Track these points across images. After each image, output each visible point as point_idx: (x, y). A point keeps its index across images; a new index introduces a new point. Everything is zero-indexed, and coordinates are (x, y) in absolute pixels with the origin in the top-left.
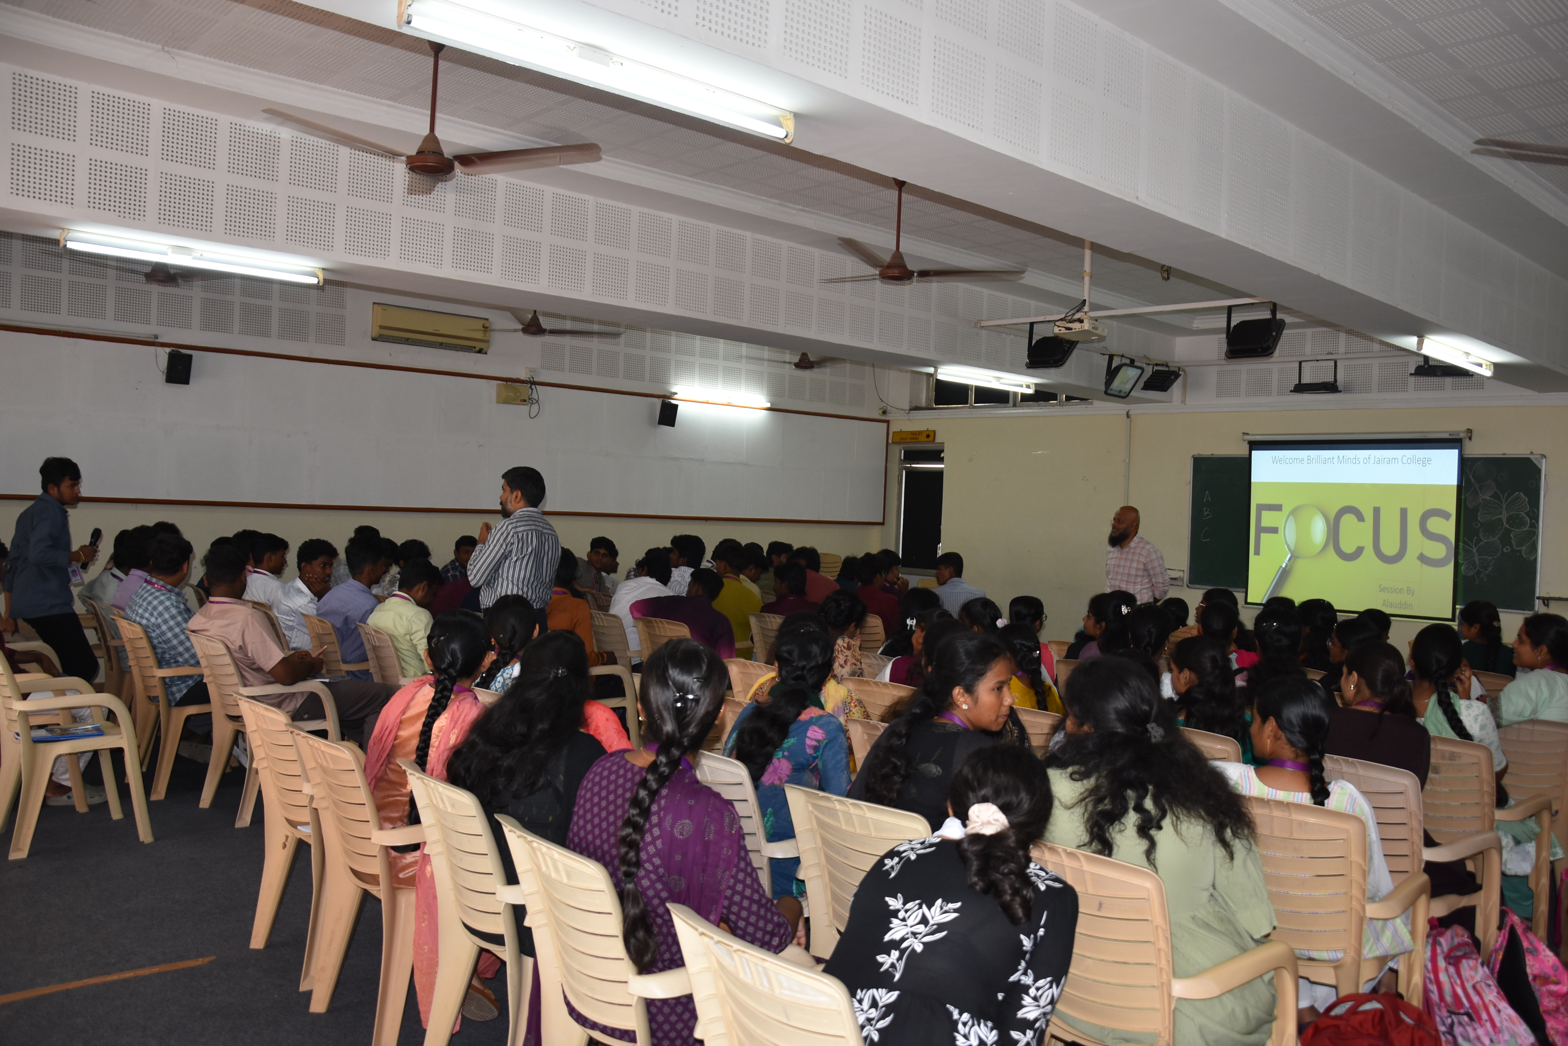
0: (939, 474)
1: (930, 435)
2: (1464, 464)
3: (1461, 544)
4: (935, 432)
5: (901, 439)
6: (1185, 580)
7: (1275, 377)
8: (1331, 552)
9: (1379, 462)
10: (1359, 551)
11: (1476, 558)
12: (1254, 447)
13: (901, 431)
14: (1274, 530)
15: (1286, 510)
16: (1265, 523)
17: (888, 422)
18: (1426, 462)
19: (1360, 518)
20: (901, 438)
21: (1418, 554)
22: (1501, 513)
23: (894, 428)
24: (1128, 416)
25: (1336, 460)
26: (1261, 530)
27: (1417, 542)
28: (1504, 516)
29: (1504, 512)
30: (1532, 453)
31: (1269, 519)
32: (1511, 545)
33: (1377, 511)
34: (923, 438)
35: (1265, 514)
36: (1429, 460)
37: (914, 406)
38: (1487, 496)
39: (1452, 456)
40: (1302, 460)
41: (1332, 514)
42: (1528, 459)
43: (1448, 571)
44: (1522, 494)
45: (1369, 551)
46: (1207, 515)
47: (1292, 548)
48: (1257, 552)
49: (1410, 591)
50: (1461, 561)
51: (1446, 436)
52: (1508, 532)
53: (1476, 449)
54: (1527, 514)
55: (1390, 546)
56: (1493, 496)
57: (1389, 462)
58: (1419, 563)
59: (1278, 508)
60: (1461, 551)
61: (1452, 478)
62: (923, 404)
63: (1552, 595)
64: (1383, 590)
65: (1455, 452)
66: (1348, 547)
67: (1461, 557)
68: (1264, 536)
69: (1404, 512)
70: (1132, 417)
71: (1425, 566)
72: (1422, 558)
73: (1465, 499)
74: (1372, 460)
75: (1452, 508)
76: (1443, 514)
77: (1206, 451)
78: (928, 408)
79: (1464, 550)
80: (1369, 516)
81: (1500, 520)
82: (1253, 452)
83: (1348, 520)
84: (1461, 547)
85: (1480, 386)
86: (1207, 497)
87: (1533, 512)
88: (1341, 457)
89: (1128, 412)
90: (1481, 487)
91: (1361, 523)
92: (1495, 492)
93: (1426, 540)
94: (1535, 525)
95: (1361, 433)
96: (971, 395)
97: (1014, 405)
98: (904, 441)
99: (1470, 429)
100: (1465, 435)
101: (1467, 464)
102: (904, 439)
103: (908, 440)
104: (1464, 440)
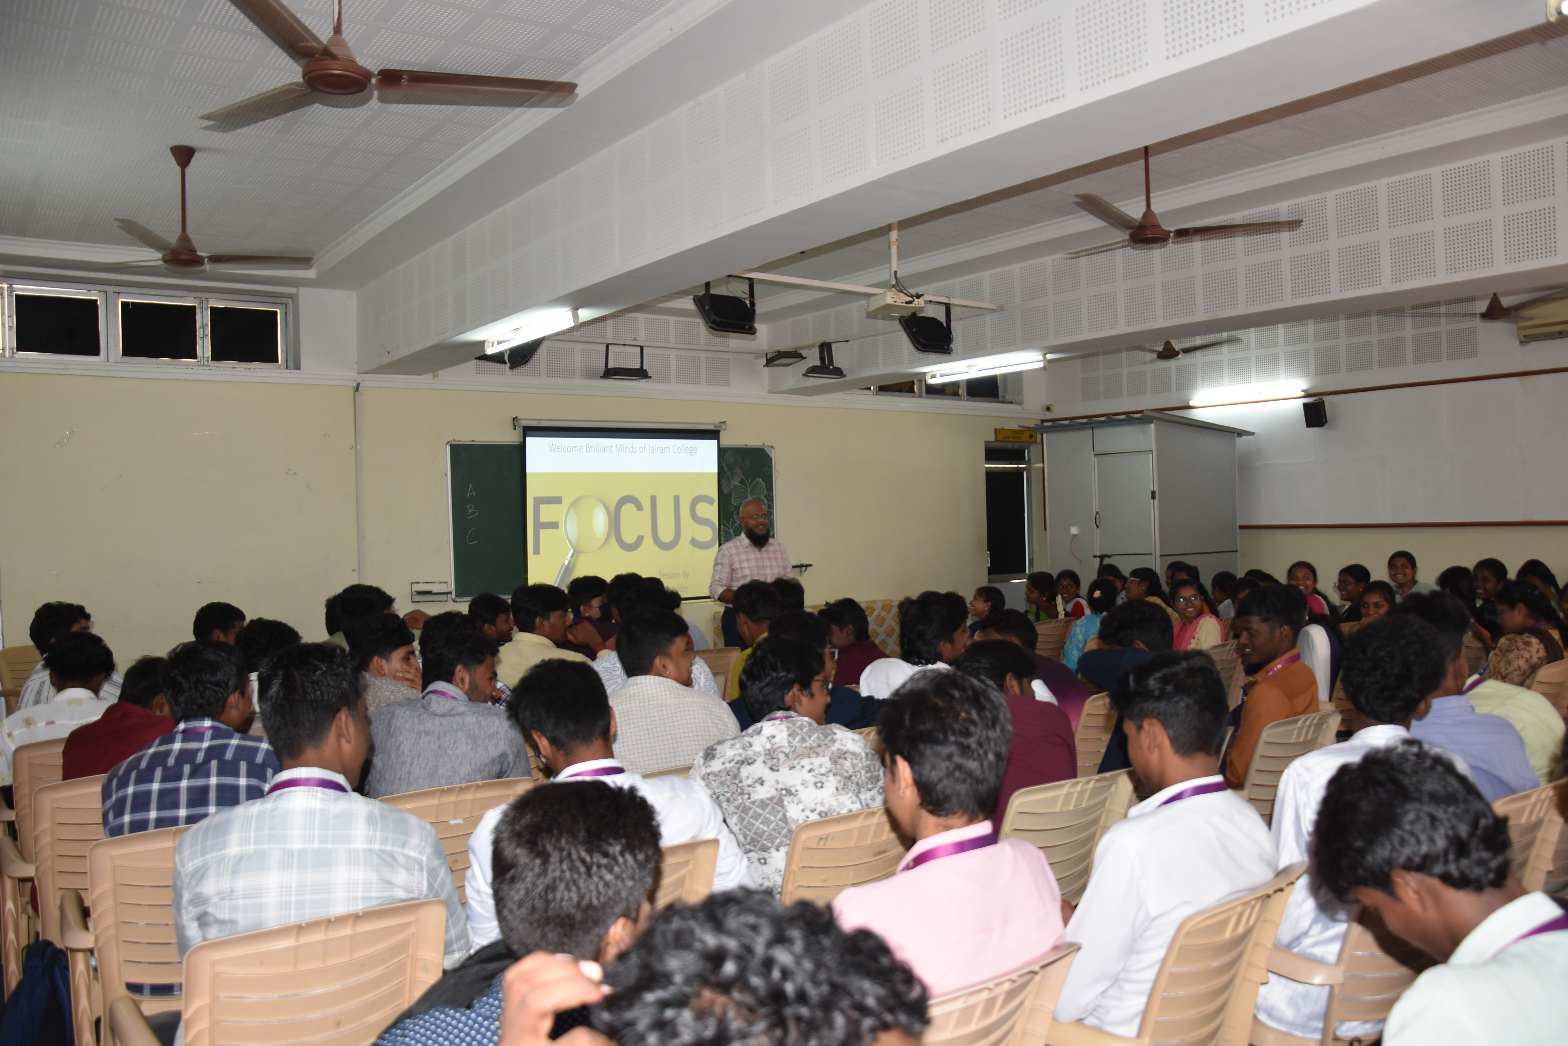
2: (722, 452)
3: (722, 526)
6: (447, 593)
8: (613, 544)
10: (640, 539)
12: (528, 433)
14: (554, 525)
15: (566, 502)
16: (543, 518)
18: (692, 451)
19: (639, 507)
21: (690, 539)
24: (355, 389)
25: (614, 449)
26: (539, 526)
27: (690, 529)
29: (749, 496)
30: (765, 444)
31: (547, 513)
33: (653, 499)
35: (543, 508)
38: (736, 482)
39: (711, 446)
40: (581, 448)
41: (613, 505)
42: (763, 450)
44: (761, 480)
45: (648, 541)
46: (472, 513)
47: (574, 542)
48: (537, 551)
49: (685, 575)
51: (710, 428)
53: (728, 440)
54: (765, 496)
55: (666, 534)
56: (742, 482)
58: (691, 546)
59: (557, 500)
61: (711, 466)
65: (715, 442)
66: (629, 537)
68: (543, 533)
69: (677, 499)
70: (361, 390)
71: (696, 550)
72: (694, 542)
73: (722, 484)
75: (714, 495)
76: (709, 500)
77: (465, 437)
79: (724, 532)
80: (647, 505)
82: (528, 439)
83: (628, 509)
84: (722, 529)
85: (727, 383)
86: (471, 492)
87: (769, 495)
88: (619, 446)
89: (358, 384)
90: (732, 474)
91: (640, 512)
92: (742, 479)
93: (696, 526)
94: (771, 507)
95: (638, 422)
96: (9, 335)
97: (113, 361)
99: (723, 423)
100: (721, 427)
101: (721, 454)
104: (721, 432)
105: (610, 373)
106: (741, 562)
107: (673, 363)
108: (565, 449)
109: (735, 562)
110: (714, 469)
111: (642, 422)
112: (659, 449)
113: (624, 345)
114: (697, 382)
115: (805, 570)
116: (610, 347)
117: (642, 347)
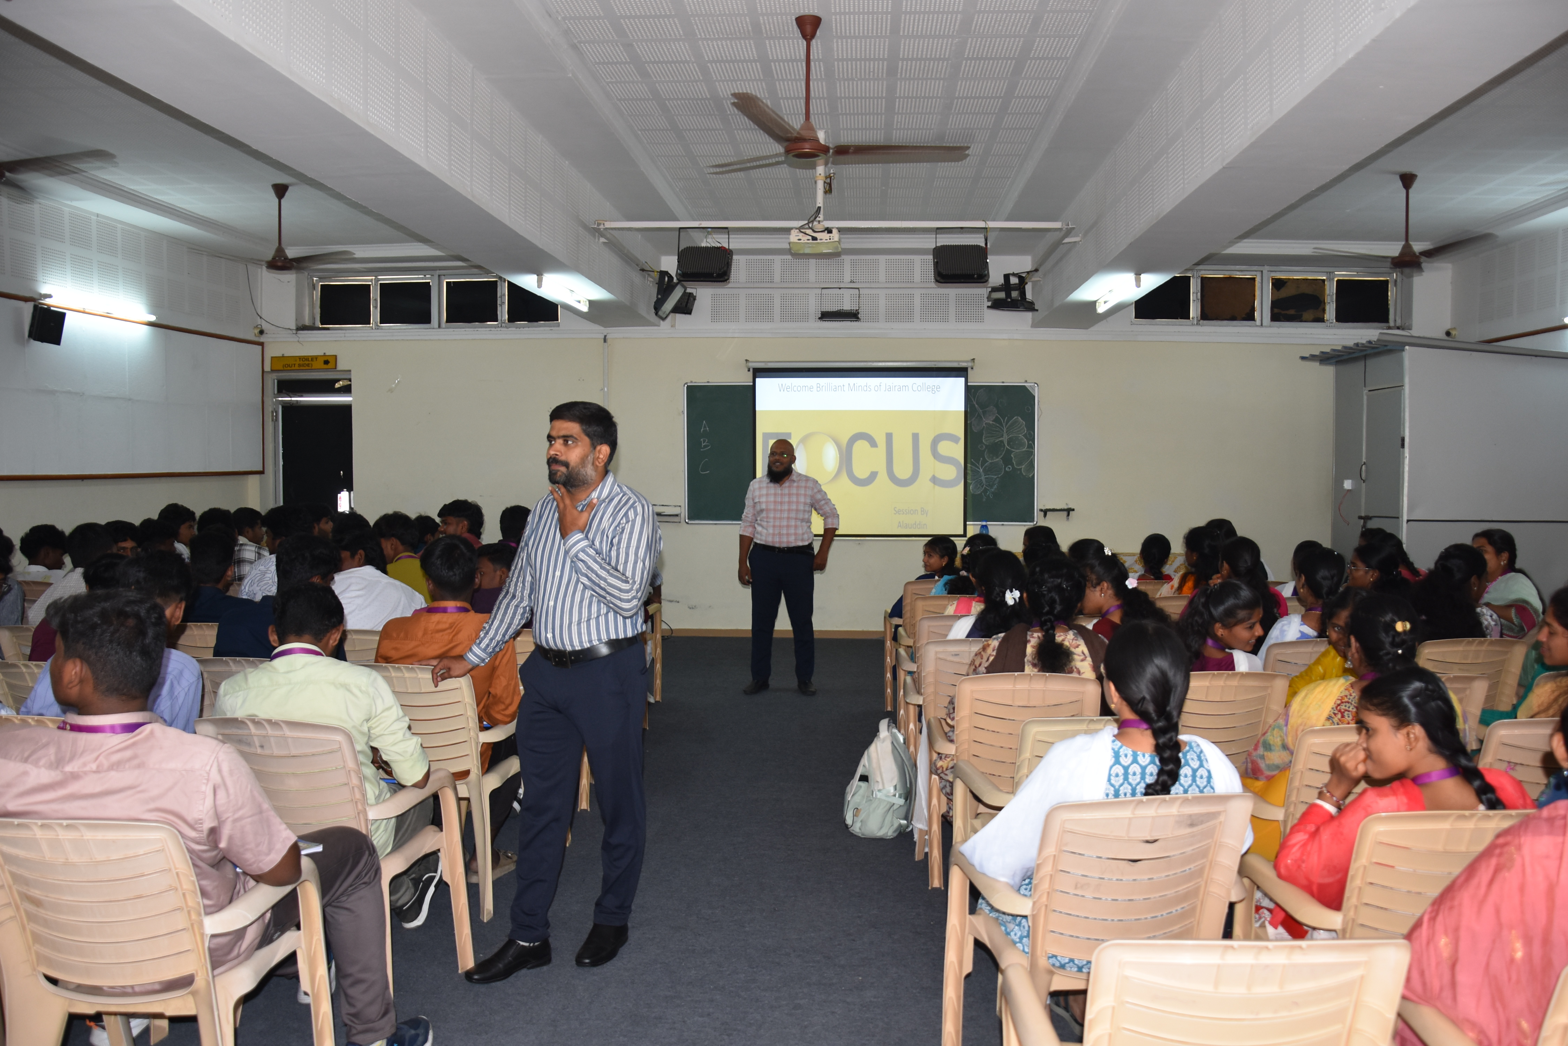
0: (346, 410)
1: (329, 361)
3: (969, 465)
4: (336, 356)
5: (284, 366)
6: (682, 515)
7: (777, 302)
8: (844, 479)
9: (890, 389)
10: (873, 476)
11: (983, 478)
12: (758, 374)
13: (283, 356)
17: (262, 344)
18: (936, 389)
19: (873, 443)
20: (282, 363)
21: (930, 476)
22: (1002, 436)
23: (273, 351)
24: (605, 340)
25: (846, 388)
27: (929, 466)
28: (1005, 438)
29: (1005, 435)
30: (1026, 382)
32: (1012, 464)
33: (889, 437)
34: (319, 364)
36: (938, 387)
37: (300, 325)
38: (989, 420)
39: (958, 383)
40: (811, 388)
41: (844, 441)
42: (1024, 387)
43: (959, 491)
44: (1020, 418)
45: (883, 476)
46: (705, 446)
49: (924, 512)
50: (969, 481)
51: (956, 365)
52: (1009, 452)
53: (978, 378)
54: (1025, 436)
55: (903, 470)
56: (997, 420)
57: (900, 389)
58: (931, 484)
60: (969, 472)
61: (958, 404)
62: (307, 322)
63: (1048, 508)
64: (898, 512)
65: (963, 379)
66: (861, 472)
67: (969, 477)
69: (916, 437)
70: (609, 341)
71: (937, 487)
72: (934, 480)
73: (971, 423)
74: (883, 388)
75: (960, 432)
76: (953, 438)
77: (701, 380)
78: (312, 328)
79: (972, 471)
80: (881, 441)
81: (1002, 442)
82: (757, 380)
83: (861, 446)
84: (969, 468)
85: (981, 320)
86: (705, 427)
87: (1030, 434)
88: (852, 385)
89: (605, 336)
90: (984, 413)
91: (874, 449)
92: (997, 417)
93: (937, 463)
94: (1031, 446)
95: (873, 361)
96: (375, 313)
97: (439, 327)
98: (289, 368)
99: (974, 359)
100: (970, 364)
101: (970, 392)
102: (289, 366)
103: (297, 367)
104: (969, 370)
105: (826, 316)
106: (760, 496)
107: (917, 301)
108: (795, 389)
109: (756, 497)
110: (962, 409)
111: (878, 361)
112: (897, 388)
113: (840, 288)
114: (945, 320)
115: (1068, 515)
116: (824, 291)
117: (858, 288)
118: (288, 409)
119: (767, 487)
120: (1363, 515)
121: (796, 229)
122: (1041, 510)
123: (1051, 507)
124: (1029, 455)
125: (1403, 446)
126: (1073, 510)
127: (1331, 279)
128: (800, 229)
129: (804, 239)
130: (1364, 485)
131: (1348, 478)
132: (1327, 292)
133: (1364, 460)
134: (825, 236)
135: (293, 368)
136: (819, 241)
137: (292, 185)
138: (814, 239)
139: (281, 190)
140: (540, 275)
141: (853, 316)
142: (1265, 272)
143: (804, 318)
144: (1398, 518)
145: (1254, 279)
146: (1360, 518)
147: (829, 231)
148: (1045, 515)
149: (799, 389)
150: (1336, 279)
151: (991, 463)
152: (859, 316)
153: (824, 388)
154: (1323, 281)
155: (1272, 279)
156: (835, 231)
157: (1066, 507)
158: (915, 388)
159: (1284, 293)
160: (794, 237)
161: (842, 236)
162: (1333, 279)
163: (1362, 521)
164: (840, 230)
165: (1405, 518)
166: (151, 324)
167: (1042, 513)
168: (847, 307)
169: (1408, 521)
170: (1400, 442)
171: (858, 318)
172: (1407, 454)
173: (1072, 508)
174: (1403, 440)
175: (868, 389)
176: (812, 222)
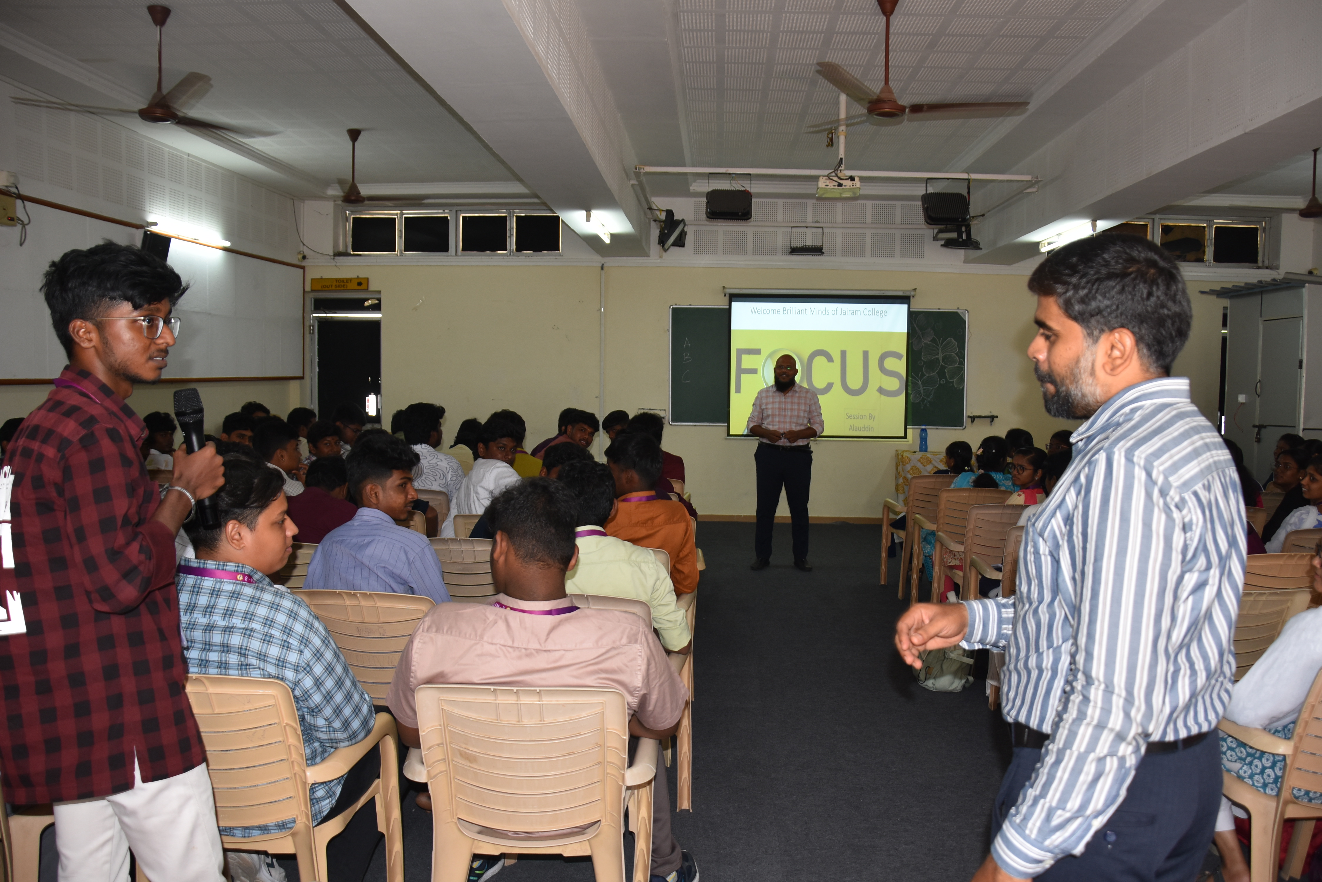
0: (376, 324)
1: (362, 283)
3: (910, 378)
4: (368, 279)
5: (323, 286)
6: (667, 418)
9: (845, 313)
10: (830, 386)
11: (921, 389)
12: (733, 299)
13: (322, 278)
14: (754, 371)
15: (764, 353)
16: (744, 365)
17: (303, 268)
18: (883, 314)
19: (830, 359)
20: (321, 284)
21: (877, 387)
22: (938, 354)
23: (313, 274)
24: (602, 268)
25: (808, 312)
26: (740, 371)
27: (877, 378)
28: (940, 356)
29: (940, 353)
30: (958, 309)
31: (748, 361)
32: (946, 378)
33: (843, 354)
34: (354, 286)
35: (745, 357)
36: (885, 312)
37: (336, 252)
38: (927, 341)
39: (902, 309)
40: (778, 312)
41: (805, 357)
42: (957, 313)
43: (901, 400)
44: (953, 339)
45: (838, 386)
46: (687, 360)
48: (738, 390)
49: (871, 417)
50: (910, 392)
51: (900, 294)
52: (943, 368)
53: (920, 305)
54: (957, 354)
55: (855, 382)
56: (933, 340)
57: (853, 313)
58: (878, 394)
59: (757, 352)
60: (910, 384)
61: (902, 326)
62: (341, 249)
63: (975, 414)
64: (850, 417)
65: (906, 306)
66: (819, 383)
67: (910, 388)
68: (744, 377)
69: (866, 354)
70: (605, 268)
71: (883, 397)
72: (881, 391)
73: (912, 343)
74: (839, 312)
75: (903, 350)
76: (897, 356)
77: (684, 304)
78: (346, 254)
79: (912, 383)
80: (837, 357)
81: (937, 359)
82: (733, 304)
83: (820, 361)
84: (910, 381)
85: (922, 256)
86: (687, 343)
87: (961, 353)
88: (813, 310)
89: (603, 265)
90: (924, 334)
91: (831, 364)
92: (933, 338)
93: (884, 377)
94: (962, 363)
95: (829, 290)
96: (400, 242)
97: (456, 255)
98: (327, 289)
99: (915, 289)
100: (912, 293)
101: (912, 316)
102: (327, 286)
103: (334, 288)
104: (911, 297)
105: (794, 251)
107: (868, 240)
108: (765, 312)
110: (905, 330)
111: (834, 290)
112: (850, 312)
113: (807, 227)
114: (892, 255)
115: (992, 421)
116: (794, 230)
117: (822, 228)
118: (323, 323)
119: (773, 396)
120: (1257, 424)
121: (824, 176)
122: (969, 417)
123: (978, 414)
124: (960, 371)
125: (1301, 367)
126: (997, 417)
127: (1210, 226)
128: (829, 177)
129: (831, 185)
130: (1258, 400)
131: (1241, 393)
132: (1207, 237)
133: (1259, 378)
134: (848, 183)
135: (330, 288)
136: (843, 187)
137: (365, 130)
138: (840, 185)
139: (354, 135)
140: (588, 211)
141: (817, 250)
142: (1156, 221)
143: (773, 251)
144: (1295, 427)
145: (1147, 225)
146: (1254, 426)
147: (852, 178)
148: (972, 422)
149: (768, 312)
150: (1214, 226)
151: (928, 377)
152: (823, 251)
153: (789, 311)
154: (1204, 227)
155: (1162, 225)
156: (857, 179)
157: (990, 415)
158: (866, 312)
159: (1172, 237)
160: (822, 183)
161: (862, 184)
162: (1212, 226)
163: (1256, 430)
164: (862, 179)
165: (1301, 427)
166: (225, 249)
167: (970, 420)
168: (809, 243)
169: (1304, 430)
170: (1298, 364)
171: (823, 253)
172: (1304, 374)
173: (995, 414)
174: (1301, 362)
175: (827, 313)
176: (837, 170)
